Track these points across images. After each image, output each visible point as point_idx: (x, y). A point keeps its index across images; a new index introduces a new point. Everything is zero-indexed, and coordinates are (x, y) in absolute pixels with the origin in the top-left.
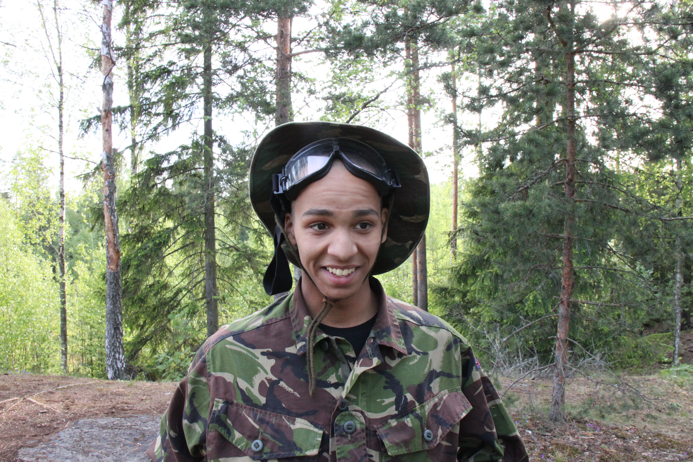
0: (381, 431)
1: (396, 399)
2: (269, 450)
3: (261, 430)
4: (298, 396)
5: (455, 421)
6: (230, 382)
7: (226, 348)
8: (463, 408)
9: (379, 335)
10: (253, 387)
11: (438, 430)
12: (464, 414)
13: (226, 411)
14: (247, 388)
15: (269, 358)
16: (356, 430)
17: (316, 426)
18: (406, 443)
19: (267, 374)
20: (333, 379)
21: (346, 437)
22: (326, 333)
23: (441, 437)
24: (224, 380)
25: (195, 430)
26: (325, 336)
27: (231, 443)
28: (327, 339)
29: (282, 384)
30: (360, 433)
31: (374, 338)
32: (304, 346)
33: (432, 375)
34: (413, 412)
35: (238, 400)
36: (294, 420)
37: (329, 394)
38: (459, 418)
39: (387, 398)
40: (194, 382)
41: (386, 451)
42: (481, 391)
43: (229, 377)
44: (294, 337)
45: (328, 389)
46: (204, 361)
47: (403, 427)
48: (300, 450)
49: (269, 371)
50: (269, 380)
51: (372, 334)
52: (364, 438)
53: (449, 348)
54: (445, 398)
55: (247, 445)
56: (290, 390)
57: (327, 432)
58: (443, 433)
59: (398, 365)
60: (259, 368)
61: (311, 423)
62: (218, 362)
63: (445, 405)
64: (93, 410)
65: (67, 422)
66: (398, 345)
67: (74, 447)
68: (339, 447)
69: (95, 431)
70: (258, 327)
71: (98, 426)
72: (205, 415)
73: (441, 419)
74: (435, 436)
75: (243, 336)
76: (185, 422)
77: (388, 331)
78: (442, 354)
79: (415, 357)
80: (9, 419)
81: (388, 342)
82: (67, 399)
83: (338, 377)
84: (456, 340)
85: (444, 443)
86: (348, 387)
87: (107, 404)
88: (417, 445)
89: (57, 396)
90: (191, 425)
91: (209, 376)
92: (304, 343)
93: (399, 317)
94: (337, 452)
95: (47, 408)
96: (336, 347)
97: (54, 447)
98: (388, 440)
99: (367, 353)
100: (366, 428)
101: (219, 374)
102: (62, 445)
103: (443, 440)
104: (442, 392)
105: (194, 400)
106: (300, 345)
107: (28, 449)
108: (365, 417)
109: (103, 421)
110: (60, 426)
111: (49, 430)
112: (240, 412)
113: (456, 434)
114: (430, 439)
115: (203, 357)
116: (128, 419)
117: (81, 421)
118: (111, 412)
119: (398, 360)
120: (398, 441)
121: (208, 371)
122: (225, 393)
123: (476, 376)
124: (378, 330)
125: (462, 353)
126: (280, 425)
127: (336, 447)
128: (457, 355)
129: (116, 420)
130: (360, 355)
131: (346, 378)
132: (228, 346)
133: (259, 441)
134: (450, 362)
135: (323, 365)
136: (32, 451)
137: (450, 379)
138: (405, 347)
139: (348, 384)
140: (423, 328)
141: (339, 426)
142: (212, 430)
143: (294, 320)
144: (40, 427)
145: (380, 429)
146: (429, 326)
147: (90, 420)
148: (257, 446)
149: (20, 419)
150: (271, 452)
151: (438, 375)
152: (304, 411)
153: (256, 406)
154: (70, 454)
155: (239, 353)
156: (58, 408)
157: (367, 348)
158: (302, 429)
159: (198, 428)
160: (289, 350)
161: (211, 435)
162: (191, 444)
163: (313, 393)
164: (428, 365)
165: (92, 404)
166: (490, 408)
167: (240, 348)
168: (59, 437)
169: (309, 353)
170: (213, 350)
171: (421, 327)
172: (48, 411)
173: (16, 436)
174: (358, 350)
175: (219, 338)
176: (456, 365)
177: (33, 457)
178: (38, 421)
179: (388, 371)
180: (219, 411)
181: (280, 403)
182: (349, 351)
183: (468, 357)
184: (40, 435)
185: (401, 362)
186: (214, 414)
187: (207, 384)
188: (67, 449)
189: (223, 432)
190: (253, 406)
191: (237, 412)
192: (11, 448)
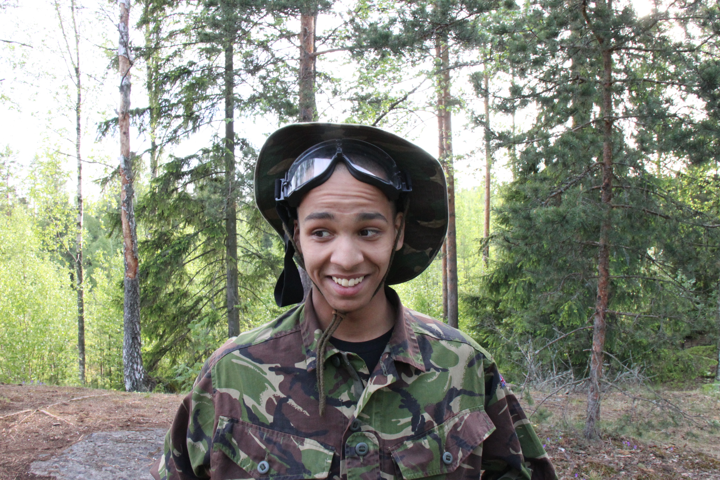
0: (396, 453)
1: (412, 419)
2: (275, 472)
3: (268, 451)
4: (308, 415)
5: (476, 443)
6: (235, 399)
7: (232, 363)
8: (486, 429)
9: (394, 351)
10: (260, 404)
11: (458, 453)
12: (487, 436)
13: (231, 429)
14: (253, 406)
15: (277, 374)
16: (368, 452)
17: (326, 447)
18: (423, 466)
19: (275, 390)
20: (345, 397)
21: (358, 459)
22: (338, 348)
23: (461, 459)
24: (230, 396)
25: (199, 449)
26: (336, 351)
27: (235, 464)
28: (339, 355)
29: (291, 402)
30: (373, 455)
31: (389, 354)
32: (314, 362)
33: (452, 393)
34: (430, 432)
35: (244, 418)
36: (303, 440)
37: (341, 413)
38: (480, 439)
39: (403, 417)
40: (199, 398)
41: (400, 475)
42: (506, 410)
43: (235, 394)
44: (304, 352)
45: (339, 408)
46: (209, 377)
47: (419, 449)
48: (309, 473)
49: (277, 388)
50: (277, 398)
51: (387, 350)
52: (377, 461)
53: (471, 364)
54: (466, 417)
55: (253, 466)
56: (299, 408)
57: (337, 454)
58: (464, 456)
59: (415, 382)
60: (266, 384)
61: (322, 444)
62: (223, 377)
63: (466, 426)
64: (107, 422)
65: (80, 435)
66: (416, 361)
67: (87, 462)
68: (350, 470)
69: (109, 445)
70: (266, 341)
71: (112, 440)
72: (210, 433)
73: (461, 441)
74: (455, 459)
75: (250, 350)
76: (189, 440)
77: (404, 346)
78: (464, 371)
79: (434, 374)
80: (22, 431)
81: (404, 358)
82: (81, 411)
83: (350, 395)
84: (479, 356)
85: (466, 466)
86: (360, 406)
87: (123, 417)
88: (435, 469)
89: (71, 408)
90: (195, 443)
91: (215, 392)
92: (314, 358)
93: (418, 331)
94: (348, 475)
95: (60, 421)
96: (348, 364)
97: (66, 461)
98: (404, 463)
99: (381, 370)
100: (380, 450)
101: (224, 390)
102: (75, 459)
103: (464, 462)
104: (463, 411)
105: (198, 418)
106: (310, 360)
107: (40, 462)
108: (379, 438)
109: (117, 435)
110: (74, 439)
111: (62, 443)
112: (246, 431)
113: (479, 457)
114: (450, 462)
115: (208, 371)
116: (143, 433)
117: (95, 434)
118: (126, 426)
119: (415, 378)
120: (414, 464)
121: (213, 386)
122: (231, 411)
123: (501, 394)
124: (394, 345)
125: (485, 370)
126: (287, 446)
127: (347, 470)
128: (480, 372)
129: (130, 434)
130: (374, 372)
131: (359, 396)
132: (234, 361)
133: (265, 463)
134: (472, 380)
135: (335, 382)
136: (44, 464)
137: (472, 397)
138: (423, 363)
139: (361, 403)
140: (443, 343)
141: (351, 448)
142: (216, 450)
143: (304, 334)
144: (53, 440)
145: (395, 451)
146: (449, 340)
147: (104, 433)
148: (263, 467)
149: (33, 432)
150: (278, 474)
151: (459, 393)
152: (314, 431)
153: (263, 424)
154: (83, 469)
155: (246, 368)
156: (71, 421)
157: (382, 365)
158: (311, 450)
159: (202, 447)
160: (298, 365)
161: (215, 455)
162: (195, 464)
163: (323, 413)
164: (448, 382)
165: (107, 417)
166: (516, 428)
167: (247, 362)
168: (72, 450)
169: (319, 370)
170: (219, 365)
171: (440, 341)
172: (62, 423)
173: (28, 449)
174: (372, 366)
175: (225, 352)
176: (479, 383)
177: (45, 471)
178: (51, 433)
179: (404, 388)
180: (224, 429)
181: (288, 422)
182: (362, 367)
183: (492, 374)
184: (52, 448)
185: (418, 379)
186: (218, 433)
187: (211, 401)
188: (80, 463)
189: (228, 452)
190: (259, 425)
191: (243, 431)
192: (23, 461)
